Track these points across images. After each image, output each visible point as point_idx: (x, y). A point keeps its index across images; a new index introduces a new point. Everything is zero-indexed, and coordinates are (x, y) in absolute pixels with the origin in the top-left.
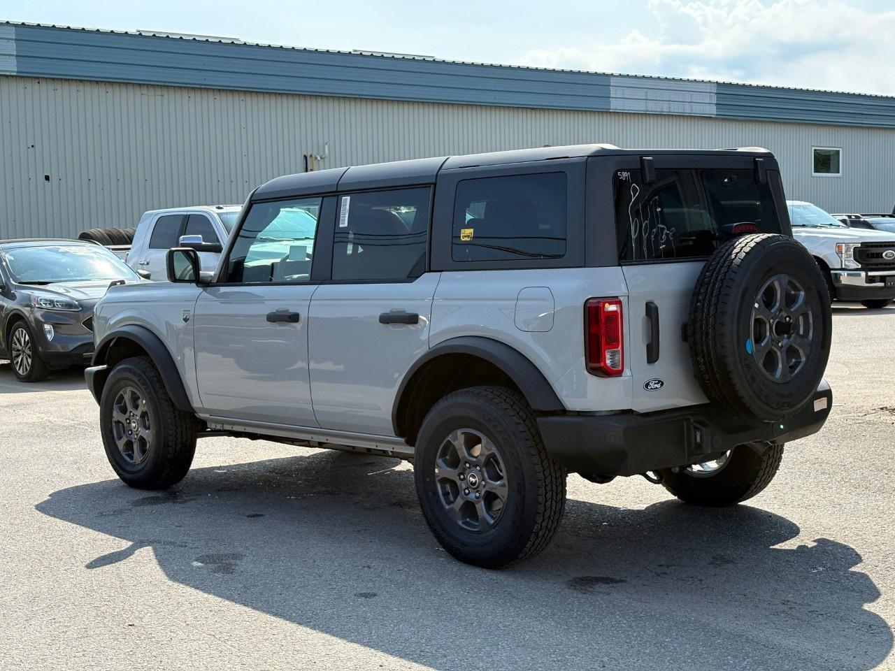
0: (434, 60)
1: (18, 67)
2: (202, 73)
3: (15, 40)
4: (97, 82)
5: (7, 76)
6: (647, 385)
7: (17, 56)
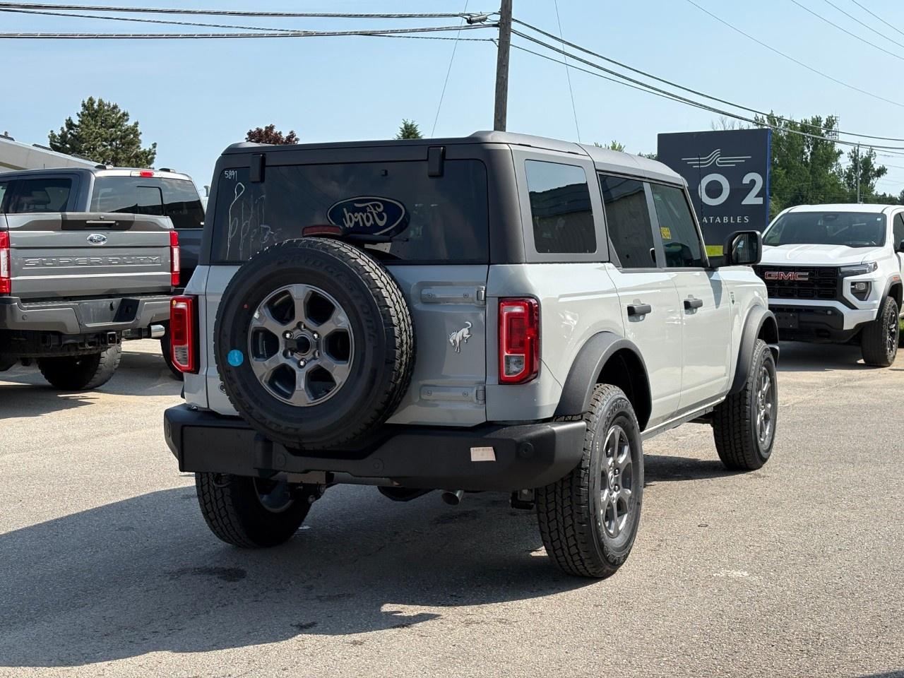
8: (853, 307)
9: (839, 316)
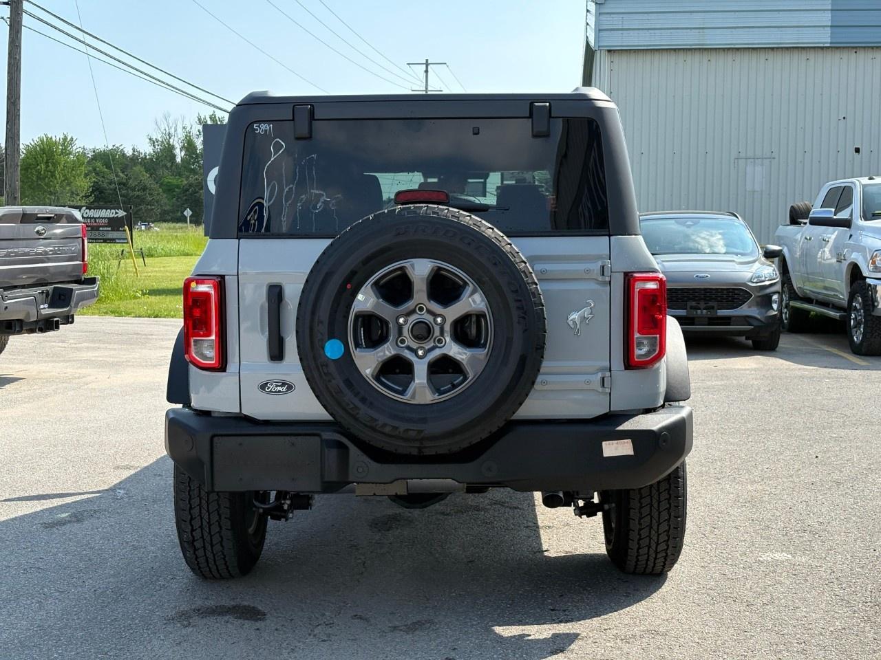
3: (832, 10)
5: (822, 48)
6: (263, 387)
7: (831, 26)
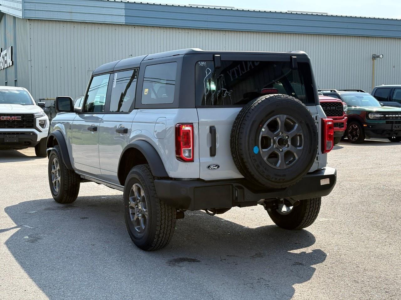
0: (327, 15)
1: (125, 21)
2: (206, 23)
3: (125, 9)
4: (160, 27)
5: (121, 25)
6: (209, 167)
7: (125, 16)
8: (40, 131)
9: (35, 135)
